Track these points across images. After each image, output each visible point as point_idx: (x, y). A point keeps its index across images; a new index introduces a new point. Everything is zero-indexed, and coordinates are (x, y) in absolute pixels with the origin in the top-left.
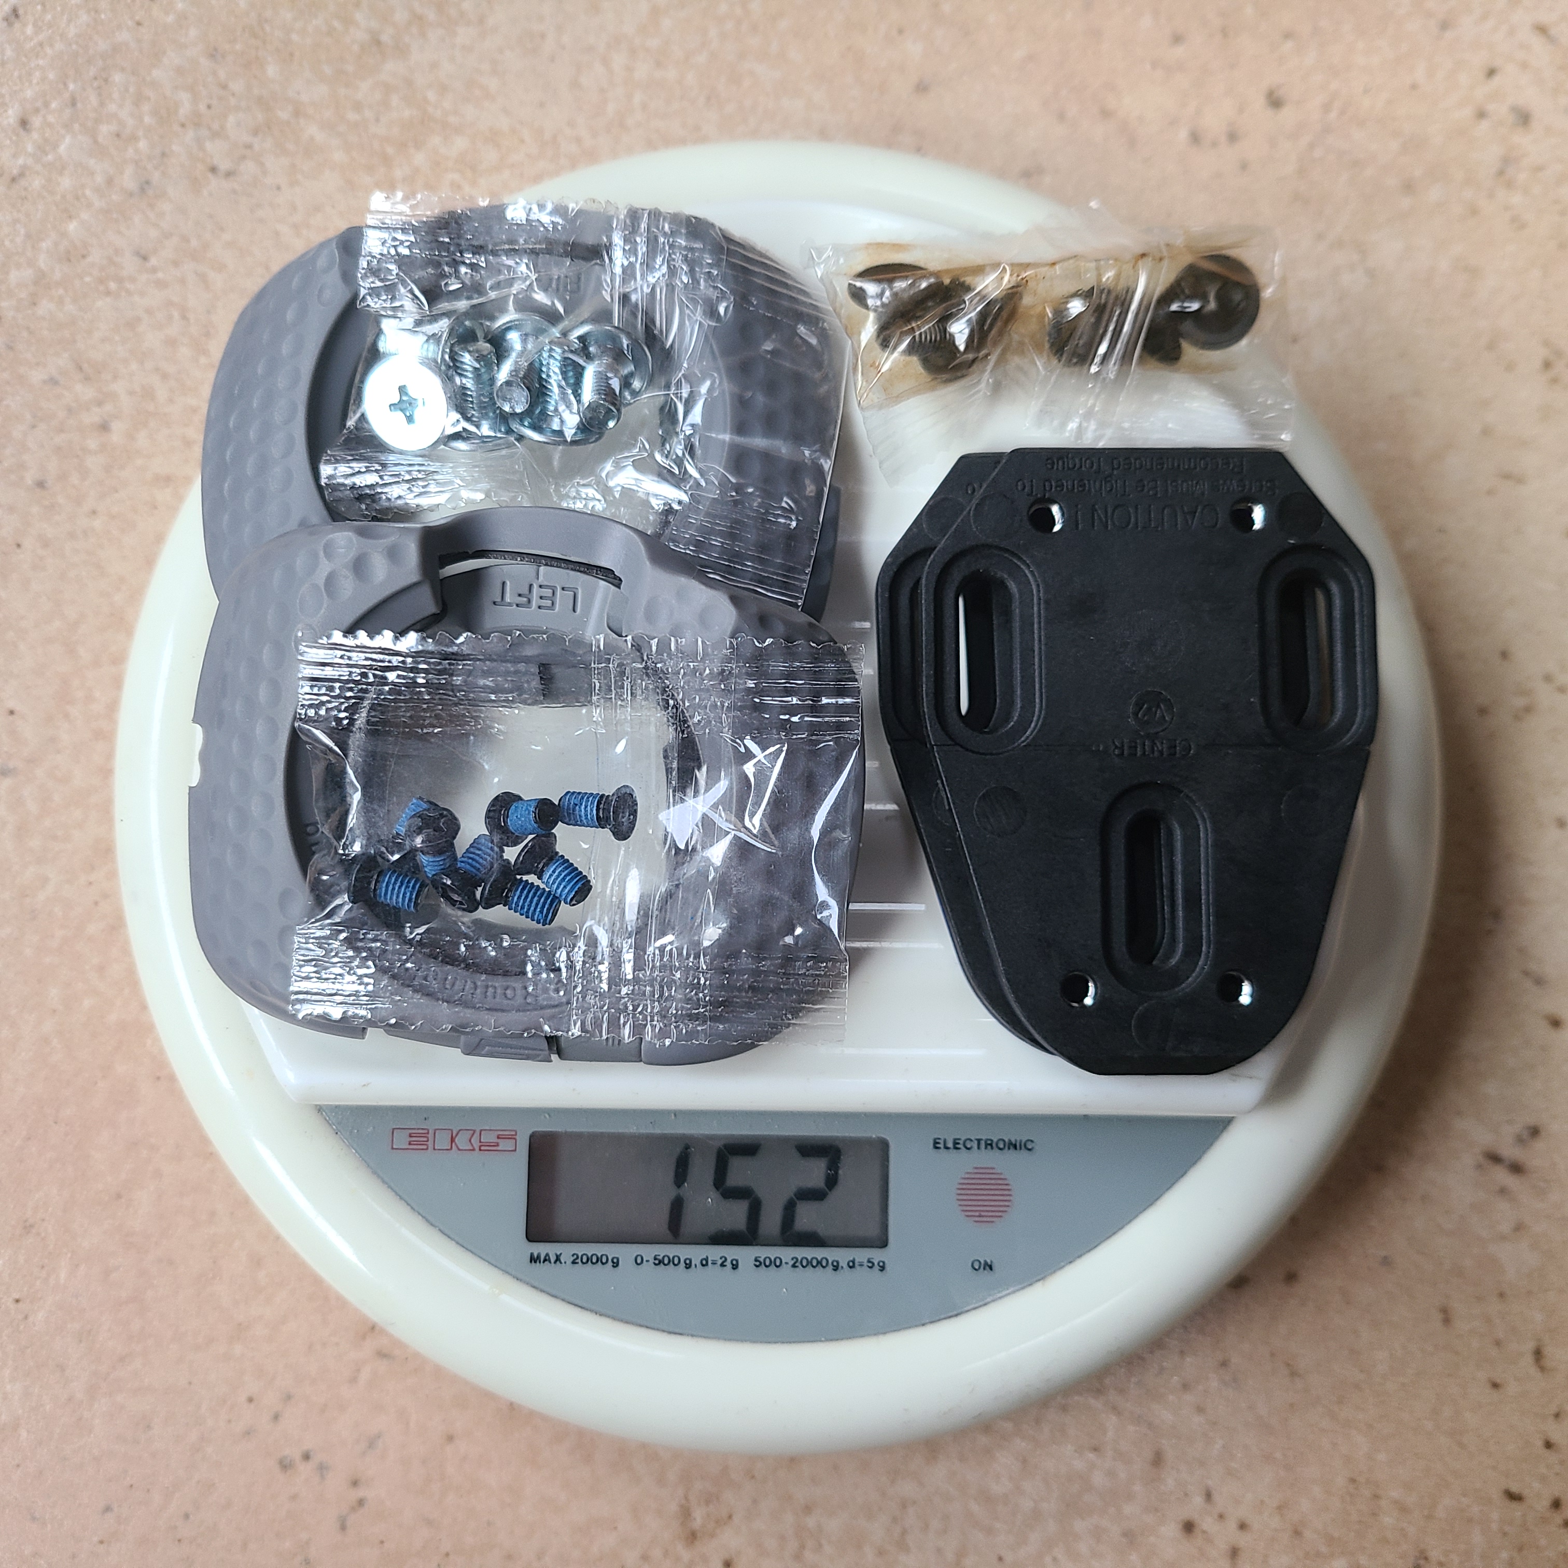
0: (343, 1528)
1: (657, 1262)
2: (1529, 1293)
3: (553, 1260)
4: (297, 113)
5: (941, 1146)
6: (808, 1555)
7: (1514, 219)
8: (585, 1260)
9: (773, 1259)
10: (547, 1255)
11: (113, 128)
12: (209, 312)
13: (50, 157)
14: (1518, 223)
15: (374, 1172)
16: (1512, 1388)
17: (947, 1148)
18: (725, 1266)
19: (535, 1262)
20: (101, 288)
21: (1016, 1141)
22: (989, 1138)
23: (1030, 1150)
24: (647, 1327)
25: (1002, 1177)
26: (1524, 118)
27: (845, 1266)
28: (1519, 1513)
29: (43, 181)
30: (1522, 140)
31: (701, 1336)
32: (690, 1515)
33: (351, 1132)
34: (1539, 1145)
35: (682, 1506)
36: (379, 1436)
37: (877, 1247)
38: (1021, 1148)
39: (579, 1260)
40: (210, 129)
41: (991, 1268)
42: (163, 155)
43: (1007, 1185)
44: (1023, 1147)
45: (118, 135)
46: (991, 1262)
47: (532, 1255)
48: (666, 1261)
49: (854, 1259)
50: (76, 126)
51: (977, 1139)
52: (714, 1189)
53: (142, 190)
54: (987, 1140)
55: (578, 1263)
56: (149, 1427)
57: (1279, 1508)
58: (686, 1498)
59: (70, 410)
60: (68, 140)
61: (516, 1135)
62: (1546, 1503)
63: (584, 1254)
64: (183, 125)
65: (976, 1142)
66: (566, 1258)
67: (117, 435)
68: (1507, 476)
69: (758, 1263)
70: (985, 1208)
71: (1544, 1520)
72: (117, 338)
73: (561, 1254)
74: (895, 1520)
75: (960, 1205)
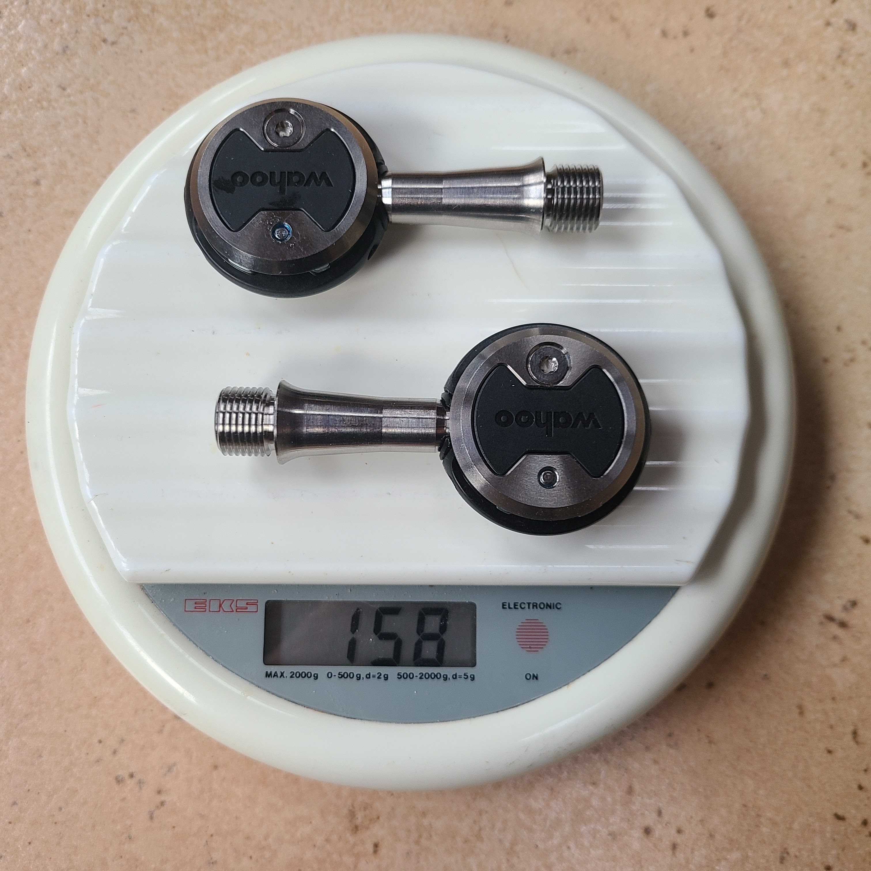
0: (151, 818)
1: (340, 676)
2: (850, 698)
3: (279, 676)
4: (153, 10)
5: (507, 607)
6: (423, 841)
7: (847, 83)
8: (298, 675)
9: (408, 674)
10: (276, 672)
11: (49, 16)
12: (99, 120)
13: (13, 32)
14: (848, 85)
15: (174, 625)
16: (839, 754)
17: (510, 608)
18: (381, 678)
19: (269, 677)
20: (39, 105)
21: (551, 603)
22: (535, 602)
23: (558, 609)
24: (335, 715)
25: (543, 625)
26: (853, 27)
27: (451, 678)
28: (843, 828)
29: (8, 45)
30: (851, 38)
31: (367, 720)
32: (354, 816)
33: (161, 602)
34: (856, 611)
35: (350, 811)
36: (174, 765)
37: (470, 666)
38: (554, 608)
39: (294, 676)
40: (103, 18)
41: (537, 678)
42: (77, 32)
43: (545, 629)
44: (555, 607)
45: (51, 21)
46: (537, 675)
47: (267, 672)
48: (346, 676)
49: (456, 673)
50: (28, 15)
51: (527, 603)
52: (374, 634)
53: (64, 51)
54: (534, 603)
55: (294, 677)
56: (40, 756)
57: (701, 821)
58: (353, 806)
59: (18, 173)
60: (23, 22)
61: (257, 602)
62: (859, 822)
63: (297, 672)
64: (88, 16)
65: (527, 604)
66: (287, 674)
67: (44, 188)
68: (841, 227)
69: (399, 677)
70: (533, 643)
71: (857, 832)
72: (46, 133)
73: (284, 672)
74: (475, 822)
75: (518, 641)
